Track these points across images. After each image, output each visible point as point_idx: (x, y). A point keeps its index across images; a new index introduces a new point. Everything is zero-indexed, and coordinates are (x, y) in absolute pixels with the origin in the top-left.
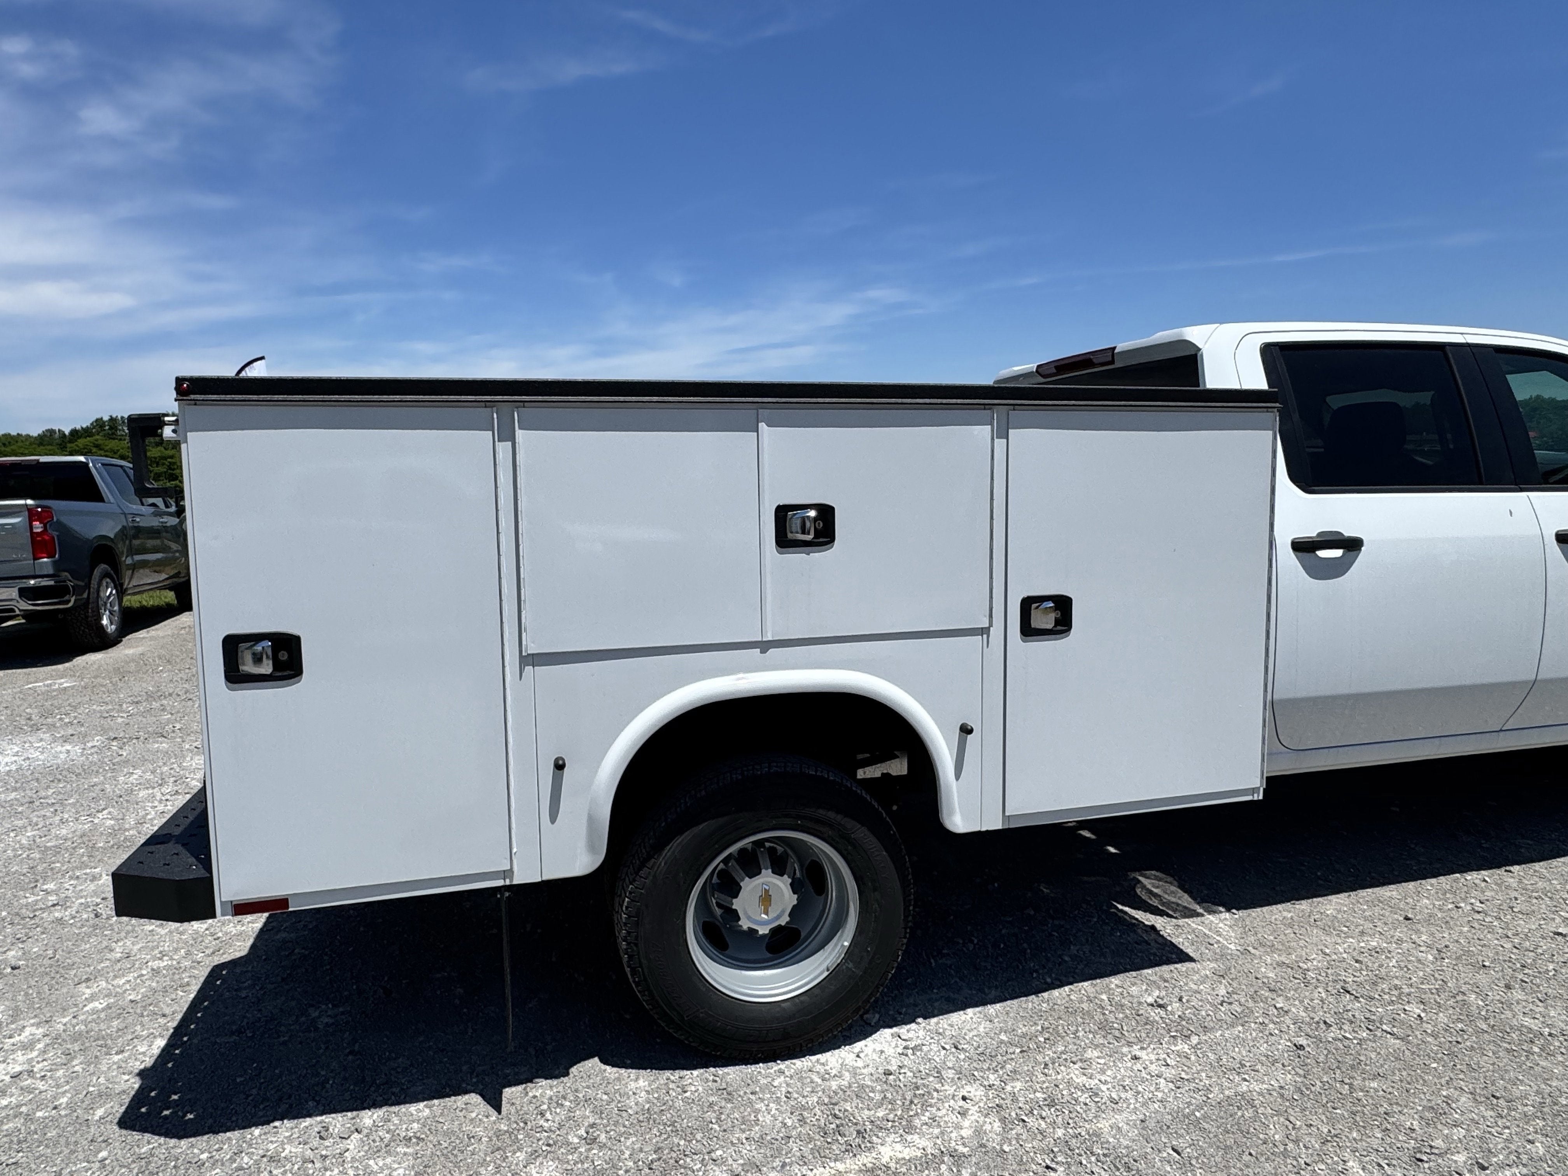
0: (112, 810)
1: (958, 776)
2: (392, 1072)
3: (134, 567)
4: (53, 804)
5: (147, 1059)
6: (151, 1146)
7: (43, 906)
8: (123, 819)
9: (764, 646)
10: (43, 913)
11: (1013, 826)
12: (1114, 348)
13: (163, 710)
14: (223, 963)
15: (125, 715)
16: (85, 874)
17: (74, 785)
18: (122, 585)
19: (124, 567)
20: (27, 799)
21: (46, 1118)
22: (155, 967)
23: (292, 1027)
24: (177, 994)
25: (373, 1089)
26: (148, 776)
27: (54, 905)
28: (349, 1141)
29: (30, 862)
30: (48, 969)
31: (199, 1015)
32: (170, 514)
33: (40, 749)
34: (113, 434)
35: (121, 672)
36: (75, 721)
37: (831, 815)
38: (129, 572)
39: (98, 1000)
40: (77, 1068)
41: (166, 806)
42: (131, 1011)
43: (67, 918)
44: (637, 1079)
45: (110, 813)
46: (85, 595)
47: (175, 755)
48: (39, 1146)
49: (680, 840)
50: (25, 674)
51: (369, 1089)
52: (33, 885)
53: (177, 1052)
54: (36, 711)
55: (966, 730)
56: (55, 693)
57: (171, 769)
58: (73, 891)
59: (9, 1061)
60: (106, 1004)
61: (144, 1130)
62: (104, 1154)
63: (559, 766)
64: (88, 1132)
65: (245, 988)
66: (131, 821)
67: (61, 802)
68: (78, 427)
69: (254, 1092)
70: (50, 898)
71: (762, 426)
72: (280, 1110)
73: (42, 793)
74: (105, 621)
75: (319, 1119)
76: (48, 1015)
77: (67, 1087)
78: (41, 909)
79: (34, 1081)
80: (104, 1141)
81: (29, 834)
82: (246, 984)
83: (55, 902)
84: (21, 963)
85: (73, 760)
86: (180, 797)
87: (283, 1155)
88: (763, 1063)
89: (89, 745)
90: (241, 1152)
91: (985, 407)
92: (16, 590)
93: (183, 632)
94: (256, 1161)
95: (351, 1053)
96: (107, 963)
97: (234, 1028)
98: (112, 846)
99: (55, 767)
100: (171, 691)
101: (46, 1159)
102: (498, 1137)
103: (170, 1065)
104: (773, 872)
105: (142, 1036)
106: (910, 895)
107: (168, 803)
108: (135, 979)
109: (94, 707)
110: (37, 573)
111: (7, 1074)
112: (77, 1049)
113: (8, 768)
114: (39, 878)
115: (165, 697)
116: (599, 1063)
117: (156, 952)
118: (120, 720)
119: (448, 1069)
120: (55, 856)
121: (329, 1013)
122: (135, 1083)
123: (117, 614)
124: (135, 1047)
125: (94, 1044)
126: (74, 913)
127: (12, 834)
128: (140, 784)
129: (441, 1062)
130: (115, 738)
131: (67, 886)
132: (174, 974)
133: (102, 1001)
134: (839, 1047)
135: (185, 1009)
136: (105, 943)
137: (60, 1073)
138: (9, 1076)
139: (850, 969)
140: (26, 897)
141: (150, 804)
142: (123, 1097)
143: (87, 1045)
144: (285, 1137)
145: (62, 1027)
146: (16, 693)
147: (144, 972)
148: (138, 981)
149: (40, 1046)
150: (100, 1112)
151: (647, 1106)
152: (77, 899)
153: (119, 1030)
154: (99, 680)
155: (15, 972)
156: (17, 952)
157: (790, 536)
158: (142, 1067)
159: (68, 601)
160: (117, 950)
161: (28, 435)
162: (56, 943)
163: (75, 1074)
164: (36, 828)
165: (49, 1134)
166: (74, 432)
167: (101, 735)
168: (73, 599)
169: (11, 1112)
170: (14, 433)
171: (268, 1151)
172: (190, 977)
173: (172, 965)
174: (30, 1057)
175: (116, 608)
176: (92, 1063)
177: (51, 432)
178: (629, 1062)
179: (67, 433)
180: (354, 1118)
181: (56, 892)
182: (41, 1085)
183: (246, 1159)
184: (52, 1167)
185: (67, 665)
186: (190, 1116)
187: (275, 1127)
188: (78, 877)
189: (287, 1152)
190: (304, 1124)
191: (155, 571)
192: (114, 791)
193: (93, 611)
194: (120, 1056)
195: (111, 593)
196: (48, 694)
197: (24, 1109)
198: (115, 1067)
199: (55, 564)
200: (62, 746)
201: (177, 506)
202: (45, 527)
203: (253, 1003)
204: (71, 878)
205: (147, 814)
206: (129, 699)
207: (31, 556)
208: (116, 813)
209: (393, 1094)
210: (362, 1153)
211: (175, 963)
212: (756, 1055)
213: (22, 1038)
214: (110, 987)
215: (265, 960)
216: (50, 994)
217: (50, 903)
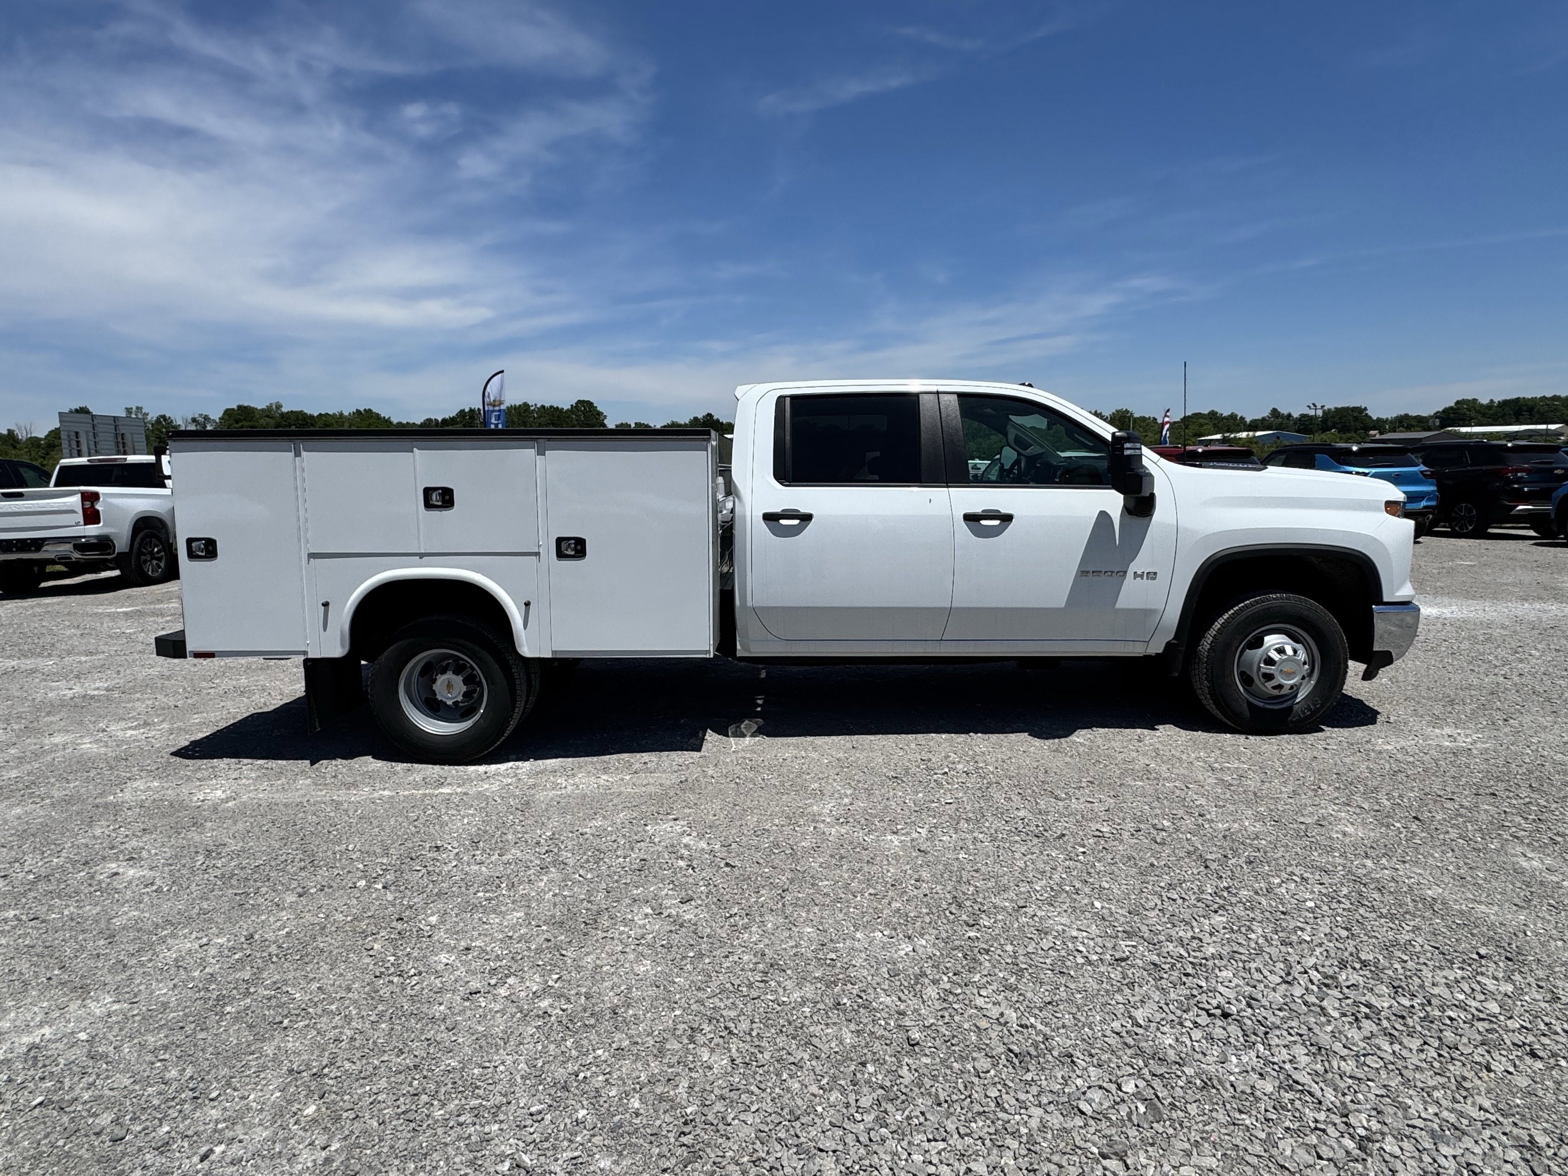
1: (525, 628)
6: (176, 760)
9: (421, 555)
10: (205, 690)
11: (558, 656)
23: (262, 734)
30: (189, 708)
37: (470, 643)
51: (270, 755)
53: (211, 737)
55: (527, 604)
61: (178, 756)
62: (158, 760)
63: (326, 605)
68: (447, 417)
69: (227, 750)
71: (415, 450)
75: (241, 760)
76: (175, 722)
80: (161, 757)
84: (181, 706)
91: (533, 439)
104: (450, 673)
122: (187, 744)
135: (227, 725)
144: (223, 763)
155: (176, 708)
157: (431, 502)
158: (194, 740)
162: (200, 700)
170: (404, 422)
174: (157, 733)
177: (430, 420)
180: (254, 761)
186: (197, 755)
187: (223, 760)
190: (234, 760)
197: (142, 746)
203: (256, 726)
216: (182, 716)
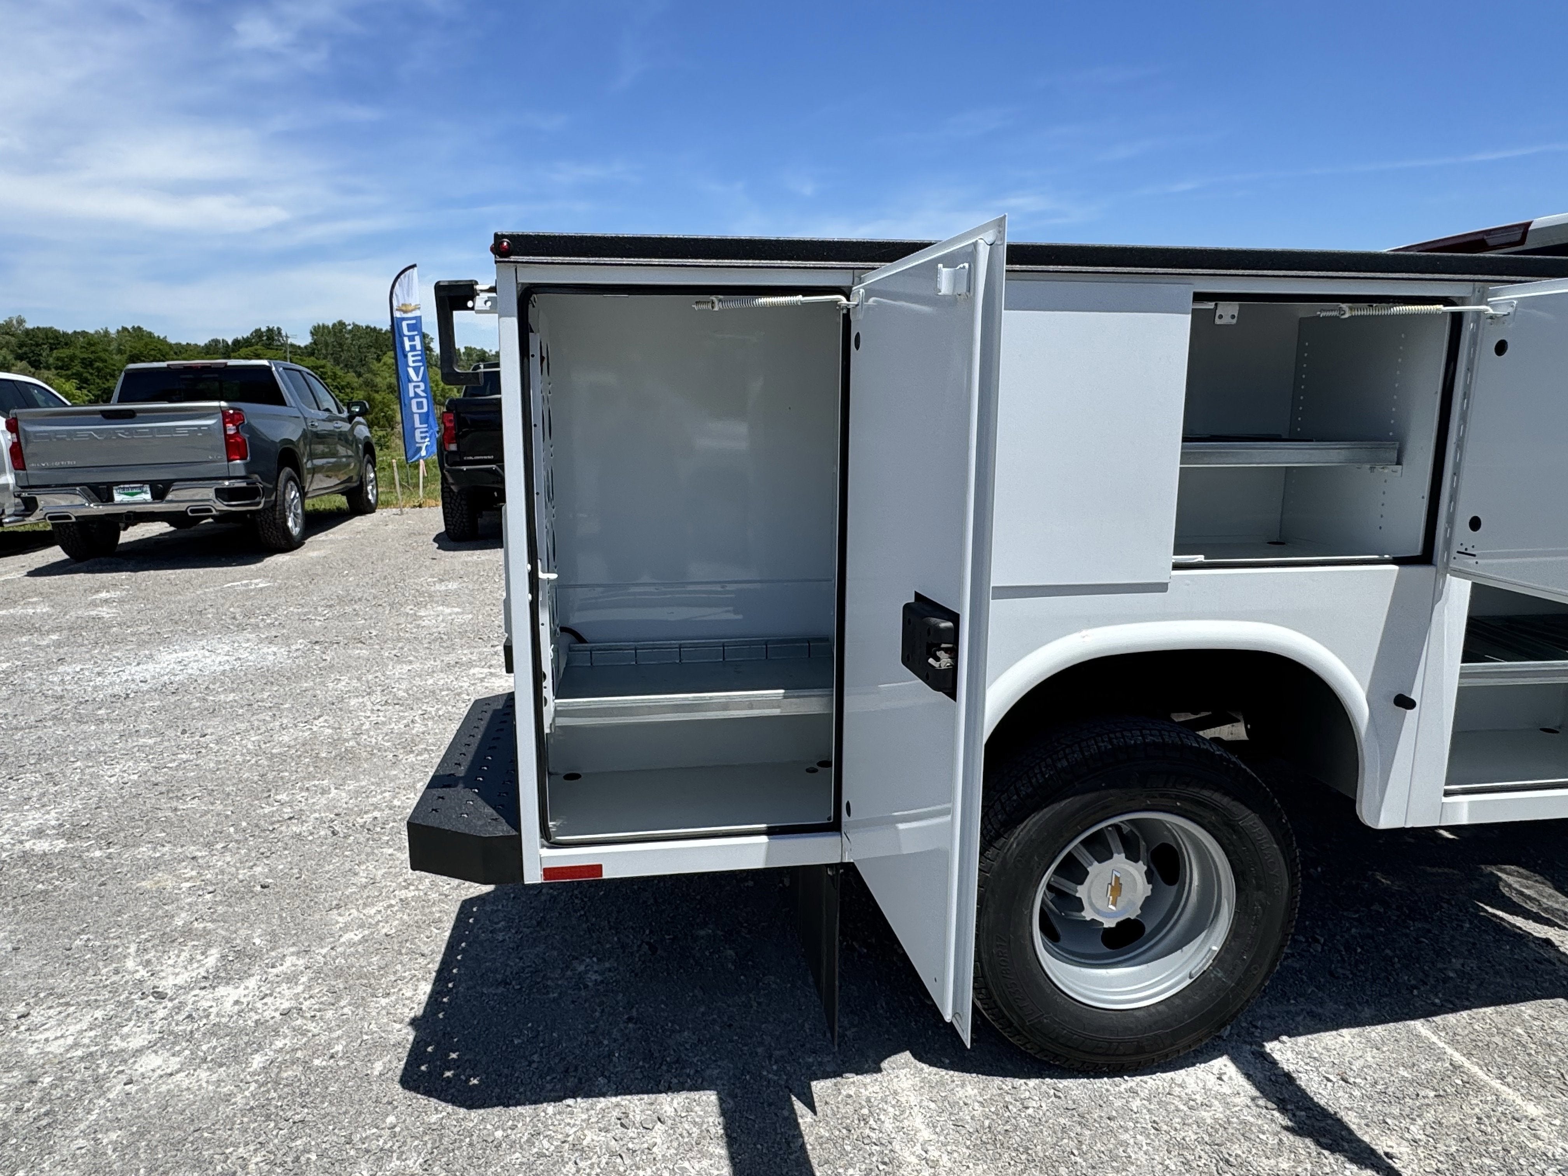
0: (327, 717)
2: (682, 1048)
3: (314, 470)
4: (270, 707)
5: (415, 1006)
6: (441, 1116)
7: (281, 819)
8: (340, 728)
10: (282, 825)
12: (1529, 224)
13: (357, 615)
14: (471, 899)
15: (322, 619)
16: (314, 786)
17: (287, 689)
18: (303, 488)
19: (305, 471)
20: (247, 702)
21: (325, 1068)
22: (403, 897)
23: (560, 982)
24: (431, 931)
25: (664, 1068)
26: (355, 683)
27: (290, 819)
28: (653, 1134)
29: (259, 769)
30: (297, 890)
31: (459, 957)
32: (342, 420)
33: (249, 650)
34: (270, 344)
35: (309, 575)
36: (277, 623)
37: (1217, 796)
38: (310, 476)
39: (352, 931)
40: (346, 1010)
41: (378, 716)
42: (388, 946)
43: (305, 834)
44: (963, 1086)
45: (326, 721)
46: (273, 498)
47: (377, 662)
48: (322, 1102)
49: (1037, 817)
50: (222, 572)
51: (660, 1068)
52: (266, 795)
53: (445, 1000)
54: (239, 610)
55: (1404, 703)
56: (253, 593)
57: (376, 677)
58: (306, 805)
59: (275, 994)
60: (360, 936)
61: (428, 1093)
62: (391, 1119)
64: (371, 1090)
65: (500, 930)
66: (347, 732)
67: (278, 706)
69: (536, 1057)
70: (285, 810)
72: (569, 1084)
73: (258, 696)
74: (290, 524)
75: (614, 1100)
76: (306, 944)
77: (340, 1032)
78: (279, 821)
79: (305, 1022)
80: (390, 1103)
81: (253, 739)
82: (500, 925)
83: (291, 815)
84: (270, 881)
85: (281, 663)
86: (390, 708)
87: (585, 1143)
88: (1108, 1077)
89: (294, 647)
90: (539, 1134)
92: (213, 490)
93: (359, 536)
94: (556, 1147)
95: (630, 1019)
96: (354, 889)
97: (499, 977)
98: (335, 758)
99: (265, 669)
100: (360, 595)
101: (334, 1120)
102: (821, 1144)
103: (441, 1016)
104: (1127, 858)
105: (405, 978)
106: (1296, 897)
107: (381, 714)
108: (386, 908)
109: (292, 609)
110: (231, 475)
111: (276, 1010)
112: (341, 986)
113: (222, 668)
114: (270, 787)
115: (356, 602)
116: (912, 1059)
117: (401, 879)
118: (318, 624)
119: (742, 1051)
120: (281, 764)
121: (596, 968)
122: (408, 1034)
123: (300, 517)
124: (400, 990)
125: (358, 982)
126: (311, 828)
127: (238, 738)
128: (349, 691)
129: (731, 1041)
130: (317, 642)
131: (299, 797)
132: (423, 907)
133: (357, 933)
134: (1193, 1065)
135: (443, 950)
136: (347, 866)
137: (329, 1014)
138: (278, 1013)
139: (1220, 979)
140: (263, 808)
141: (363, 714)
142: (400, 1050)
143: (351, 982)
144: (582, 1121)
145: (322, 960)
146: (217, 591)
147: (393, 902)
148: (389, 912)
149: (304, 979)
150: (378, 1067)
151: (987, 1123)
152: (311, 814)
153: (380, 968)
154: (291, 581)
155: (265, 890)
156: (263, 868)
158: (412, 1015)
159: (259, 503)
160: (361, 874)
161: (196, 345)
162: (300, 861)
163: (344, 1017)
164: (259, 732)
165: (331, 1089)
166: (236, 342)
167: (303, 638)
168: (263, 501)
169: (288, 1057)
171: (568, 1136)
172: (441, 912)
173: (419, 897)
174: (296, 991)
175: (299, 511)
176: (360, 1005)
178: (947, 1061)
179: (230, 343)
180: (652, 1104)
181: (290, 803)
182: (311, 1026)
183: (545, 1143)
184: (340, 1129)
185: (259, 565)
186: (474, 1081)
187: (569, 1106)
188: (307, 789)
189: (588, 1139)
190: (599, 1106)
191: (327, 476)
192: (326, 698)
193: (280, 514)
194: (387, 1000)
195: (295, 496)
196: (246, 594)
197: (299, 1054)
198: (384, 1012)
199: (246, 465)
200: (269, 648)
201: (348, 412)
202: (237, 429)
203: (513, 949)
204: (301, 789)
205: (362, 725)
206: (322, 603)
207: (226, 459)
208: (332, 722)
209: (688, 1076)
210: (673, 1151)
211: (422, 893)
212: (1101, 1068)
213: (284, 968)
214: (362, 916)
215: (514, 898)
216: (304, 920)
217: (286, 816)
